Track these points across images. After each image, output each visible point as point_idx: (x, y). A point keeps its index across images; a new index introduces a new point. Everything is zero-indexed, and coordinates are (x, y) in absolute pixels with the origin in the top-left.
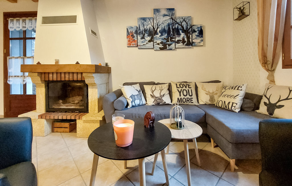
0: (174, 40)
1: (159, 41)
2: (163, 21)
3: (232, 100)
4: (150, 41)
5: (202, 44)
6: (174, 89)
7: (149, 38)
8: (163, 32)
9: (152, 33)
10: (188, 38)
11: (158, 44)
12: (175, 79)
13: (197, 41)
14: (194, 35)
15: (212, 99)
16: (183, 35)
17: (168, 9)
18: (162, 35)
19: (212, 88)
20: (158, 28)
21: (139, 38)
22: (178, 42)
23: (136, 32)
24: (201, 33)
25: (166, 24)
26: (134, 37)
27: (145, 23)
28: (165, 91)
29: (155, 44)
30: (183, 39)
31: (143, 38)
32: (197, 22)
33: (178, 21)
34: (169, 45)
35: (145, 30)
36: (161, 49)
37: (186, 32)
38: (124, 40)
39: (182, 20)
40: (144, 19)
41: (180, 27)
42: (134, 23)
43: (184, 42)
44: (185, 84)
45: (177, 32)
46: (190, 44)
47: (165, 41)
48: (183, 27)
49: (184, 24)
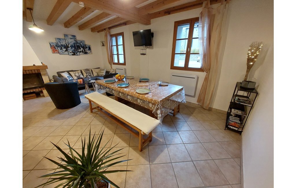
0: (78, 51)
1: (71, 51)
2: (71, 42)
3: (103, 74)
4: (66, 51)
5: (91, 53)
6: (83, 72)
7: (65, 49)
8: (72, 47)
9: (66, 47)
10: (85, 50)
11: (71, 52)
12: (83, 68)
13: (89, 52)
14: (87, 49)
15: (98, 74)
16: (82, 49)
17: (72, 35)
18: (71, 48)
19: (97, 70)
20: (69, 45)
21: (59, 49)
22: (80, 52)
23: (56, 46)
24: (90, 49)
26: (56, 48)
27: (61, 41)
28: (80, 73)
29: (69, 52)
30: (83, 51)
31: (61, 49)
32: (87, 43)
33: (78, 42)
34: (77, 53)
35: (62, 45)
36: (73, 55)
37: (83, 47)
38: (50, 50)
39: (80, 42)
40: (59, 39)
41: (80, 45)
42: (54, 41)
43: (83, 52)
44: (87, 70)
45: (79, 47)
46: (86, 53)
47: (74, 51)
48: (81, 45)
49: (81, 43)
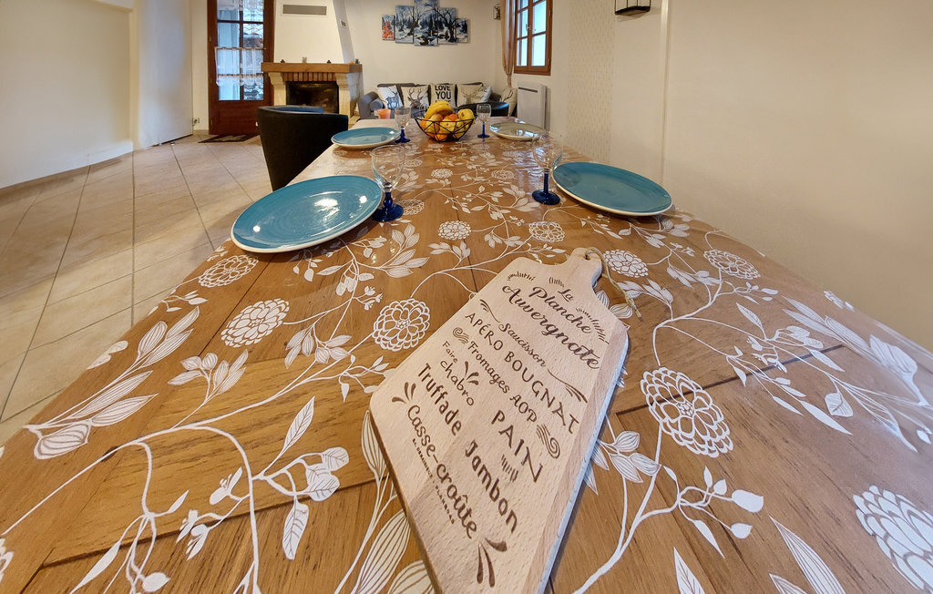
0: (436, 34)
1: (420, 35)
2: (425, 12)
4: (409, 34)
5: (466, 40)
6: (433, 91)
7: (408, 31)
8: (424, 24)
9: (412, 25)
10: (452, 33)
11: (419, 38)
12: (436, 80)
13: (461, 37)
14: (458, 31)
15: (469, 100)
16: (446, 29)
18: (423, 28)
19: (470, 90)
20: (418, 19)
21: (397, 29)
22: (441, 37)
23: (394, 23)
24: (465, 28)
25: (427, 15)
26: (390, 28)
27: (404, 12)
28: (424, 94)
29: (415, 38)
30: (447, 34)
31: (401, 30)
32: (462, 15)
33: (441, 12)
34: (431, 40)
35: (404, 21)
36: (422, 44)
37: (450, 26)
38: (379, 31)
39: (445, 12)
40: (403, 8)
41: (443, 20)
42: (391, 12)
43: (447, 37)
44: (445, 86)
45: (439, 25)
46: (453, 40)
47: (426, 35)
48: (446, 20)
49: (447, 16)
